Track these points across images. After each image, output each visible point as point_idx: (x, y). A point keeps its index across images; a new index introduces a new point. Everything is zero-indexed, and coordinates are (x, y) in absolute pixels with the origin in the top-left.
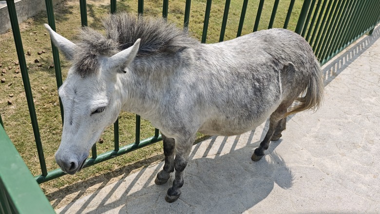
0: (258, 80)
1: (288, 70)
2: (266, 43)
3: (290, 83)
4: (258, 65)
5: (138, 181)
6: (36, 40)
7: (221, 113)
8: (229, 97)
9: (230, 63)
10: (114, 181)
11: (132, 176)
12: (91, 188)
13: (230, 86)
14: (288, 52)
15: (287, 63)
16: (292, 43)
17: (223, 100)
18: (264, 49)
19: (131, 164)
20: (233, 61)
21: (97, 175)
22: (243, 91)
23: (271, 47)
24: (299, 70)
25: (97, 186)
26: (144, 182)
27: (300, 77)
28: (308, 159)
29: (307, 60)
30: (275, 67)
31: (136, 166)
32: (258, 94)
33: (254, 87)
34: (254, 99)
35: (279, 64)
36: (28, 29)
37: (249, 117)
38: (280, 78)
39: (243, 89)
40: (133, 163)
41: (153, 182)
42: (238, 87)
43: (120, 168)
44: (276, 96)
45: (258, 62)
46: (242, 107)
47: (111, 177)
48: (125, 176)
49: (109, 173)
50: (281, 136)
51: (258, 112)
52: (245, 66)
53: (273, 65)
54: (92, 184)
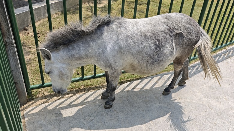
0: (158, 40)
1: (179, 36)
2: (166, 19)
3: (181, 44)
4: (159, 31)
5: (92, 96)
6: (59, 22)
7: (135, 59)
8: (139, 49)
9: (141, 29)
10: (80, 94)
11: (90, 93)
12: (67, 96)
13: (140, 42)
14: (180, 25)
15: (178, 32)
16: (183, 20)
17: (135, 51)
18: (164, 23)
19: (91, 87)
20: (143, 28)
21: (72, 90)
22: (149, 46)
23: (169, 22)
24: (187, 37)
25: (70, 95)
26: (95, 97)
27: (188, 42)
28: (200, 99)
29: (194, 31)
30: (170, 34)
31: (93, 89)
32: (158, 48)
33: (156, 44)
34: (155, 51)
35: (173, 32)
36: (57, 17)
37: (153, 63)
38: (173, 41)
39: (148, 45)
40: (92, 87)
41: (100, 97)
42: (145, 43)
43: (85, 88)
44: (171, 51)
45: (159, 30)
46: (148, 56)
47: (79, 92)
48: (86, 93)
49: (78, 90)
50: (185, 83)
51: (158, 60)
52: (151, 31)
53: (169, 32)
54: (68, 94)
